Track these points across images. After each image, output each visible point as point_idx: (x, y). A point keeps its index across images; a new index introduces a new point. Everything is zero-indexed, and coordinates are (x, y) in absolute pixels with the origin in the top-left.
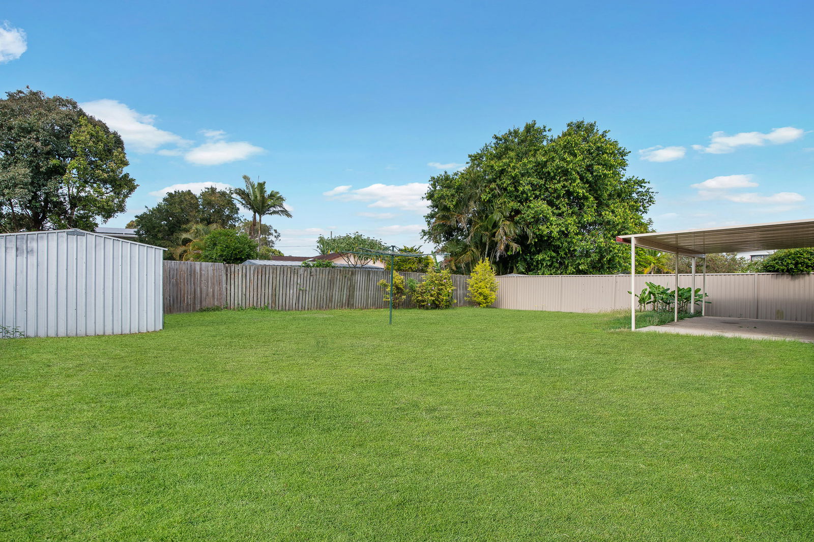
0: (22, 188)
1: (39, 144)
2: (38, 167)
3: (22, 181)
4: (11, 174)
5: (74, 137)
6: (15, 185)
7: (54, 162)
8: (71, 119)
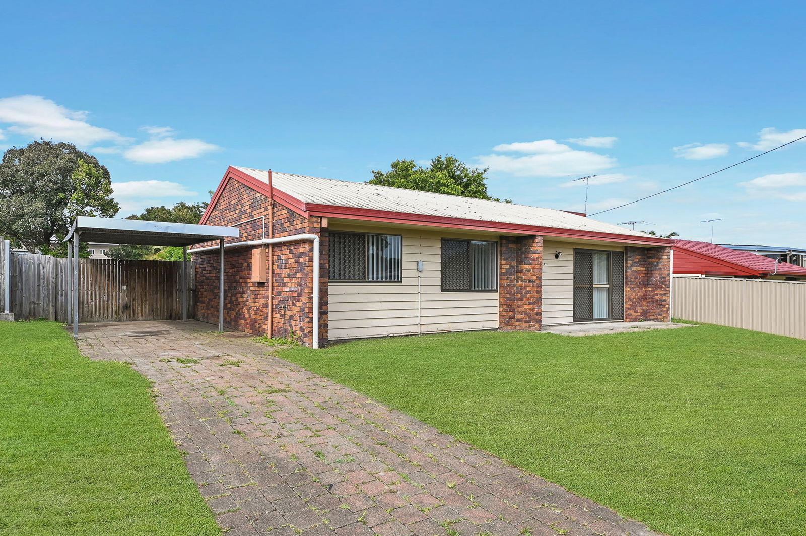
0: (40, 217)
1: (51, 184)
2: (50, 200)
3: (40, 212)
4: (34, 207)
5: (74, 176)
6: (36, 215)
7: (61, 196)
8: (71, 162)
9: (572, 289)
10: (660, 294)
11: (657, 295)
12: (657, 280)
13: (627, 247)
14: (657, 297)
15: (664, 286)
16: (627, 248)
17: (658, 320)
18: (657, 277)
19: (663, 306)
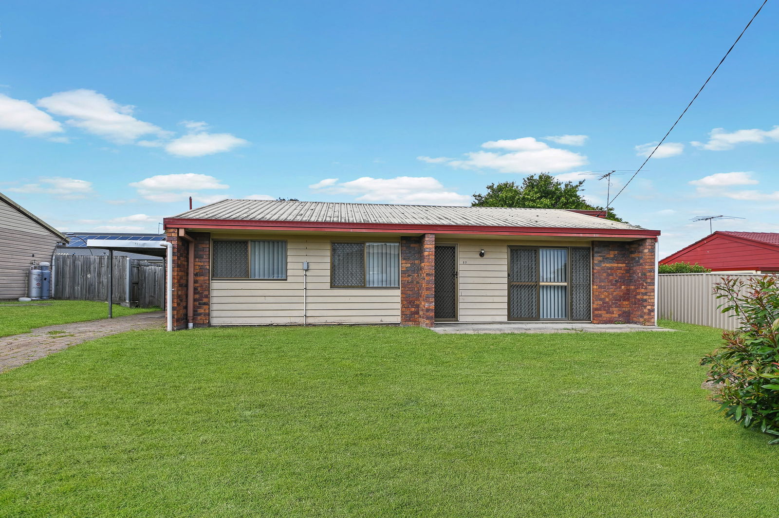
9: (506, 287)
10: (642, 293)
11: (638, 294)
12: (638, 277)
13: (594, 241)
14: (638, 297)
15: (645, 284)
16: (595, 244)
17: (640, 323)
18: (638, 274)
19: (644, 307)
